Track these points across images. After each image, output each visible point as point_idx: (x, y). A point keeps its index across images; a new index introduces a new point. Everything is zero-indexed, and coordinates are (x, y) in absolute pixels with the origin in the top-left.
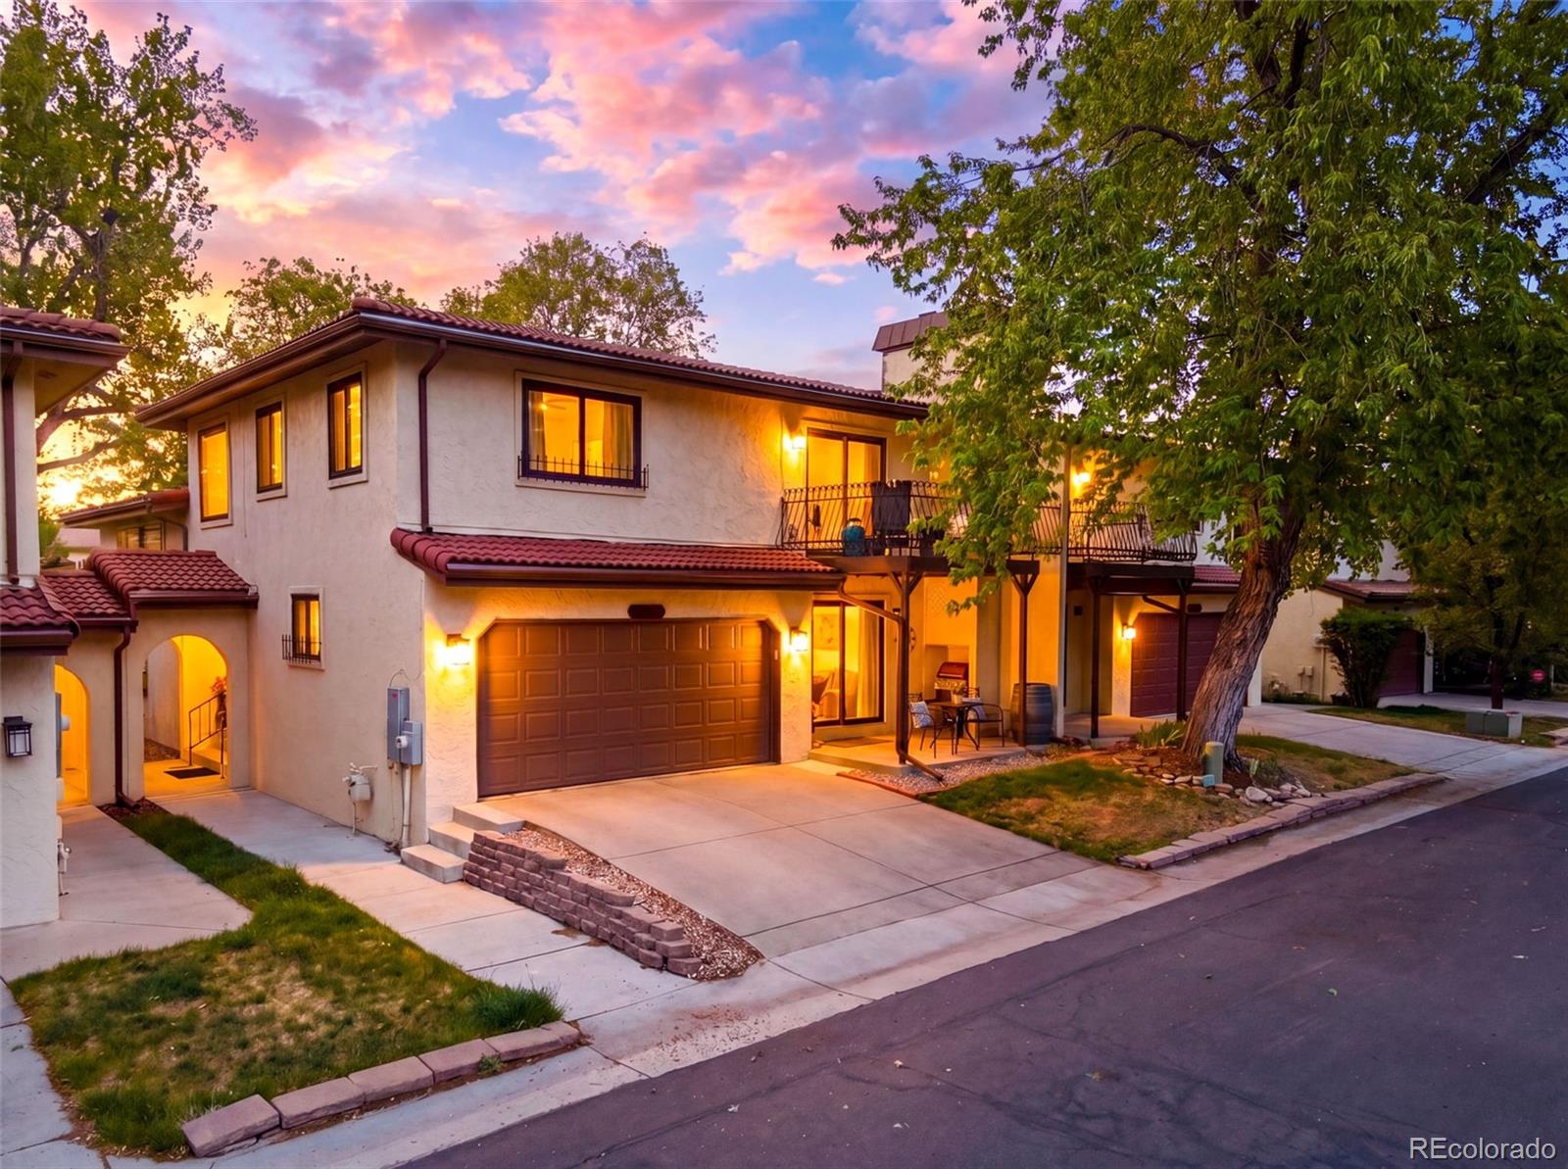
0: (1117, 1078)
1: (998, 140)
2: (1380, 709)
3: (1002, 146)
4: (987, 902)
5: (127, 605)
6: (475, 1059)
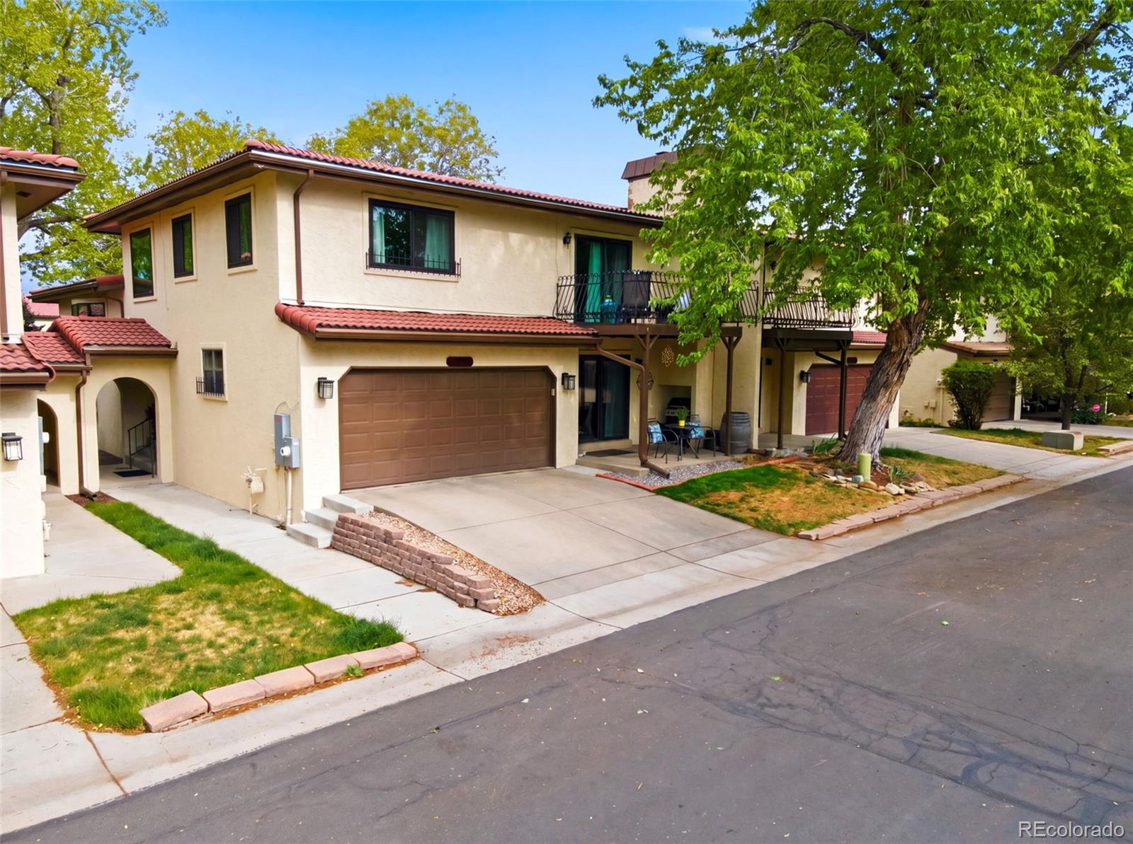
0: (792, 680)
1: (714, 30)
2: (982, 431)
3: (717, 34)
4: (703, 562)
5: (82, 354)
6: (344, 668)
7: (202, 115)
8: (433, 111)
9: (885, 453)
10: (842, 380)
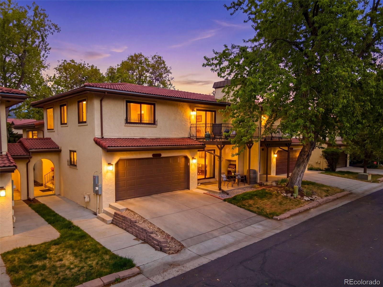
2: (336, 172)
4: (239, 230)
5: (29, 152)
6: (114, 279)
7: (73, 61)
8: (150, 59)
9: (304, 183)
10: (288, 161)
